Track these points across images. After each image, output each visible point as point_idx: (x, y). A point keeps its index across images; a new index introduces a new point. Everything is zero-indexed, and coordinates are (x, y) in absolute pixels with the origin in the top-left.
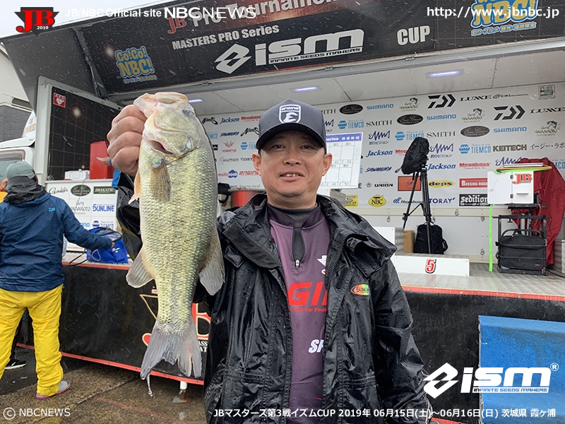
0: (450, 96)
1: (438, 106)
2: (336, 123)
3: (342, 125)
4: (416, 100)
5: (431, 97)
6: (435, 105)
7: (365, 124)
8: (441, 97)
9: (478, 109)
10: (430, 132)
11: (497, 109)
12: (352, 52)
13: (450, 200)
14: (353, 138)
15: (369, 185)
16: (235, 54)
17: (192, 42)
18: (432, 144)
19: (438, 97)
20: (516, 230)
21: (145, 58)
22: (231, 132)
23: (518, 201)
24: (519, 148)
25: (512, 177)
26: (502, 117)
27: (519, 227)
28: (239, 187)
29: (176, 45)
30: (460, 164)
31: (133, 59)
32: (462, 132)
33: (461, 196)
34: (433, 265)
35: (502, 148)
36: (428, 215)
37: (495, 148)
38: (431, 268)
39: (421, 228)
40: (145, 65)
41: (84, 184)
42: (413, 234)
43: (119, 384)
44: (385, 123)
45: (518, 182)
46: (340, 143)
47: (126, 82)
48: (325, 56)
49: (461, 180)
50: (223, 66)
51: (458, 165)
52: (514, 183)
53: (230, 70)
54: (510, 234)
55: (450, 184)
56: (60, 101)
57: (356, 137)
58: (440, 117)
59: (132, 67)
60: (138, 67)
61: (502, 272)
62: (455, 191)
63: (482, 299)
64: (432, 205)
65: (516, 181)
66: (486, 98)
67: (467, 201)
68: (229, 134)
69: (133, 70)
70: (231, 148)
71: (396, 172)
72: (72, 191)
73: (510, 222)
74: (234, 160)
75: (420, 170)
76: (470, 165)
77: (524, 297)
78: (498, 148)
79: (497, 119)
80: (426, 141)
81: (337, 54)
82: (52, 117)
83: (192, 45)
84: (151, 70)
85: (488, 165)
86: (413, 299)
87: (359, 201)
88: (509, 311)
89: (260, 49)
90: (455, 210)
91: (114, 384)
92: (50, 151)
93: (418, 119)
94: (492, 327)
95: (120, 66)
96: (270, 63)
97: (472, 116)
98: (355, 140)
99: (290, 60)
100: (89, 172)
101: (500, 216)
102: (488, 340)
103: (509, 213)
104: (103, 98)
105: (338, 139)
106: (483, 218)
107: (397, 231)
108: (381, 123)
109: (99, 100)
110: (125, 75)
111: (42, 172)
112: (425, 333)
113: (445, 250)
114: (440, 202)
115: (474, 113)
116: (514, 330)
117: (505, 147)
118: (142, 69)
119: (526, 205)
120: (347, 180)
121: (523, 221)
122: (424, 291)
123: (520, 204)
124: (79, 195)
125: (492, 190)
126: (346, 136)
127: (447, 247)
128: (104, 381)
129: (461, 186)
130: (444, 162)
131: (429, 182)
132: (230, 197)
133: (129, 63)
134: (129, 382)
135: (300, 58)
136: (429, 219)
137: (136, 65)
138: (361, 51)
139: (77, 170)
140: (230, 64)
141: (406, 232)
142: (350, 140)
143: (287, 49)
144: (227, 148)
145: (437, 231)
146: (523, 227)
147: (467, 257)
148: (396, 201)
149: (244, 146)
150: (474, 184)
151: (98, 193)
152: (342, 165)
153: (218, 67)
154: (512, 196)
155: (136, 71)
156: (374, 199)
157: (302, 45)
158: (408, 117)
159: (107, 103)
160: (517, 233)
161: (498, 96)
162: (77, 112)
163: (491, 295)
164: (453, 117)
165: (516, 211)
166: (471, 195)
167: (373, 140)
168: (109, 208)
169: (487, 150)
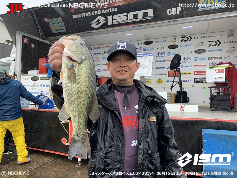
0: (190, 37)
1: (185, 41)
2: (142, 49)
3: (145, 50)
4: (176, 38)
5: (182, 37)
6: (183, 41)
7: (154, 49)
8: (186, 37)
9: (202, 42)
10: (182, 52)
11: (209, 42)
12: (148, 19)
13: (190, 80)
14: (149, 55)
15: (156, 74)
16: (99, 20)
17: (81, 15)
18: (182, 57)
19: (185, 37)
20: (218, 93)
21: (61, 22)
22: (98, 53)
23: (218, 80)
24: (219, 58)
25: (216, 70)
26: (212, 45)
27: (219, 91)
28: (101, 76)
29: (74, 17)
30: (194, 65)
31: (56, 23)
32: (195, 52)
33: (195, 78)
34: (183, 108)
35: (212, 58)
36: (181, 87)
37: (209, 58)
38: (182, 109)
39: (178, 92)
40: (61, 25)
41: (36, 76)
42: (175, 95)
43: (52, 160)
44: (163, 48)
45: (219, 72)
46: (144, 57)
47: (53, 32)
48: (137, 20)
49: (195, 72)
50: (94, 25)
51: (193, 66)
52: (217, 73)
53: (97, 27)
54: (215, 94)
55: (190, 74)
56: (25, 41)
57: (150, 54)
58: (186, 46)
59: (56, 26)
60: (58, 26)
61: (212, 110)
62: (192, 76)
63: (204, 122)
64: (183, 83)
65: (218, 72)
66: (205, 37)
67: (197, 81)
68: (97, 54)
69: (56, 27)
70: (98, 60)
71: (167, 69)
72: (32, 79)
73: (215, 89)
74: (100, 65)
75: (178, 68)
76: (198, 66)
77: (221, 121)
78: (210, 58)
79: (210, 46)
80: (180, 56)
81: (142, 20)
82: (22, 48)
83: (81, 17)
84: (64, 27)
85: (206, 65)
86: (175, 122)
87: (152, 81)
88: (215, 127)
89: (110, 18)
90: (192, 85)
91: (50, 159)
92: (22, 62)
93: (176, 46)
94: (208, 134)
95: (51, 26)
96: (114, 24)
97: (199, 45)
98: (150, 56)
99: (122, 22)
100: (38, 71)
101: (211, 87)
102: (206, 139)
103: (215, 85)
104: (44, 40)
105: (143, 55)
106: (204, 88)
107: (168, 94)
108: (161, 48)
109: (42, 40)
110: (53, 29)
111: (19, 71)
112: (180, 136)
113: (188, 101)
114: (186, 81)
115: (200, 44)
116: (217, 135)
117: (213, 58)
118: (60, 27)
119: (222, 82)
120: (147, 73)
121: (221, 89)
122: (179, 119)
123: (219, 82)
124: (34, 81)
125: (208, 76)
126: (146, 54)
127: (189, 100)
128: (46, 159)
129: (195, 74)
130: (188, 64)
131: (181, 73)
132: (98, 80)
133: (55, 24)
134: (57, 158)
135: (126, 21)
136: (181, 89)
137: (57, 25)
138: (152, 18)
139: (34, 70)
140: (97, 24)
141: (172, 94)
142: (148, 56)
143: (121, 18)
144: (96, 60)
145: (185, 93)
146: (221, 91)
147: (197, 104)
148: (168, 81)
149: (103, 59)
150: (200, 73)
151: (42, 79)
152: (145, 67)
153: (92, 26)
154: (216, 79)
155: (57, 28)
156: (158, 81)
157: (127, 16)
158: (172, 46)
159: (45, 41)
160: (218, 94)
161: (210, 36)
162: (33, 46)
163: (207, 120)
164: (191, 45)
165: (218, 85)
166: (199, 78)
167: (158, 55)
168: (47, 86)
169: (205, 59)
